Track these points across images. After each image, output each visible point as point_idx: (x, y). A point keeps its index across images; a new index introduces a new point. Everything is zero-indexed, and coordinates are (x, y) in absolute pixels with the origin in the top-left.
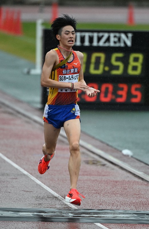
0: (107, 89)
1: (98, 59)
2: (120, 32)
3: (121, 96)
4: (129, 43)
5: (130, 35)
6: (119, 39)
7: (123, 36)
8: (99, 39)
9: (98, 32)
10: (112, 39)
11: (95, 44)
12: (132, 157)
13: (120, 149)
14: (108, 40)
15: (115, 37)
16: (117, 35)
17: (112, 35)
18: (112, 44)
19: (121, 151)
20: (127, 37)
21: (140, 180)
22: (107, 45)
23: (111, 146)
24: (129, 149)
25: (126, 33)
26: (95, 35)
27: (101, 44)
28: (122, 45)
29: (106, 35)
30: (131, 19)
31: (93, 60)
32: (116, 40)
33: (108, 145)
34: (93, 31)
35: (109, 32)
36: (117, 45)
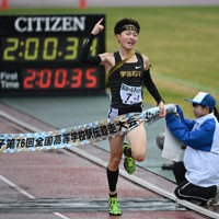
0: (61, 75)
1: (51, 45)
2: (73, 16)
3: (76, 82)
4: (82, 27)
5: (83, 19)
6: (72, 23)
7: (76, 20)
8: (51, 24)
9: (51, 16)
10: (65, 24)
11: (47, 29)
14: (61, 24)
15: (68, 21)
16: (70, 19)
17: (65, 19)
18: (65, 29)
20: (80, 20)
21: (98, 167)
22: (59, 29)
25: (79, 17)
26: (47, 20)
27: (54, 28)
28: (75, 29)
29: (58, 20)
31: (46, 45)
32: (69, 24)
34: (45, 16)
35: (62, 16)
36: (70, 29)
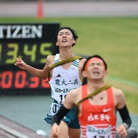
2: (31, 25)
4: (40, 34)
5: (40, 27)
6: (31, 31)
7: (34, 28)
8: (12, 32)
9: (12, 25)
10: (24, 32)
11: (9, 36)
12: (46, 136)
13: (34, 129)
14: (20, 32)
15: (27, 29)
16: (29, 27)
17: (24, 28)
18: (24, 35)
19: (35, 132)
20: (38, 29)
22: (19, 36)
23: (27, 128)
24: (43, 129)
25: (37, 25)
26: (9, 28)
27: (14, 35)
28: (33, 36)
29: (18, 28)
30: (40, 13)
32: (28, 31)
33: (23, 127)
34: (7, 25)
35: (22, 25)
36: (29, 36)
